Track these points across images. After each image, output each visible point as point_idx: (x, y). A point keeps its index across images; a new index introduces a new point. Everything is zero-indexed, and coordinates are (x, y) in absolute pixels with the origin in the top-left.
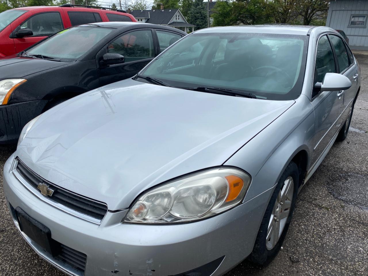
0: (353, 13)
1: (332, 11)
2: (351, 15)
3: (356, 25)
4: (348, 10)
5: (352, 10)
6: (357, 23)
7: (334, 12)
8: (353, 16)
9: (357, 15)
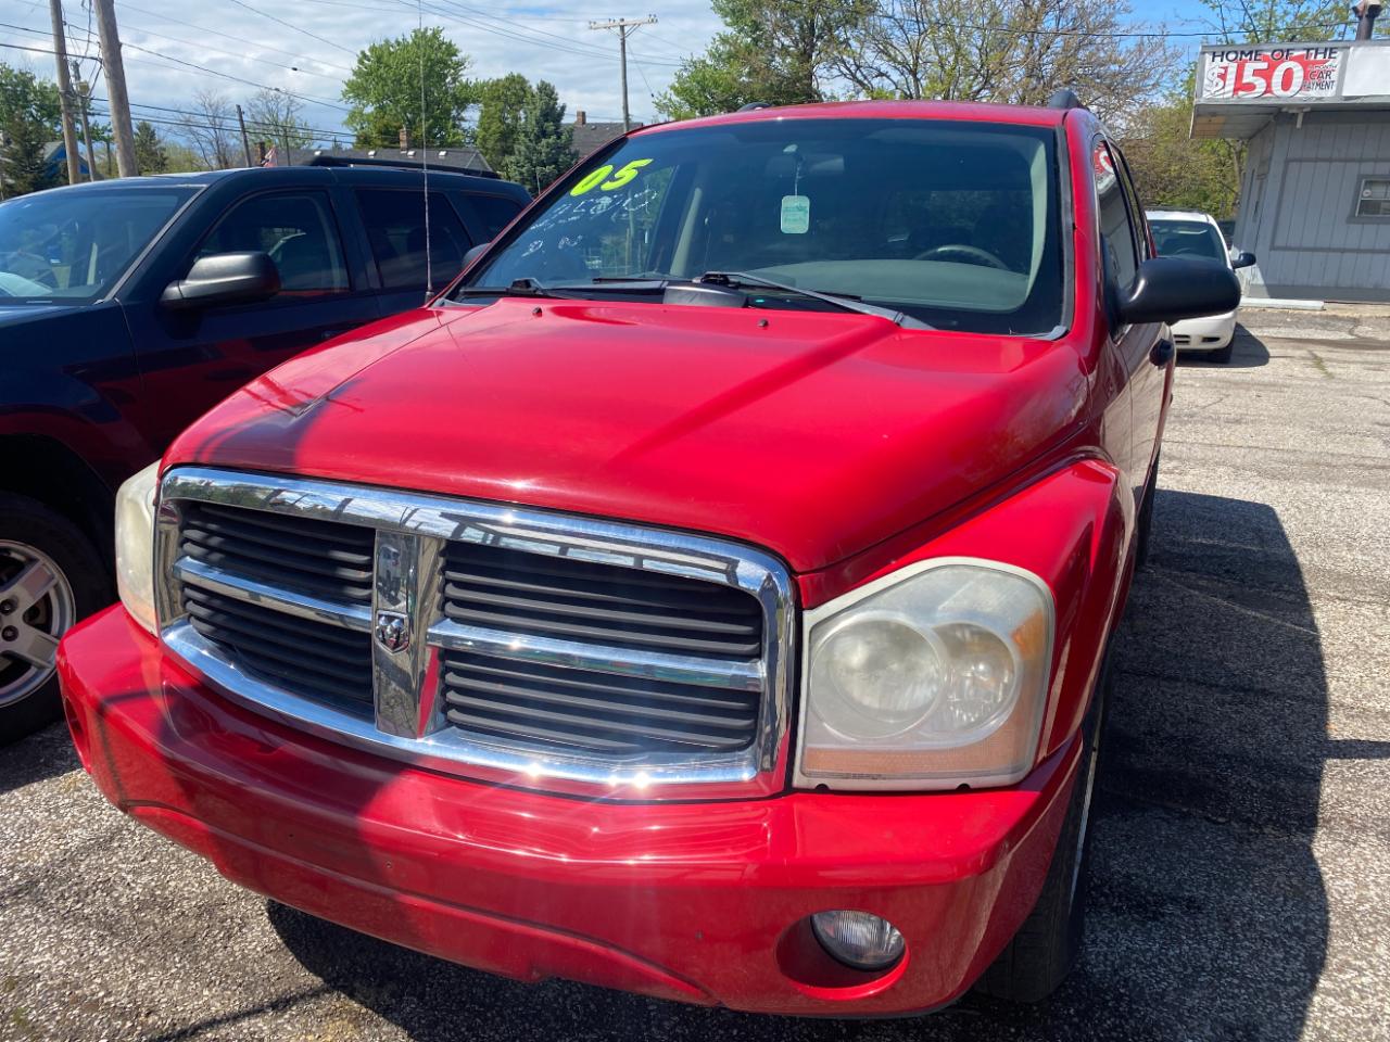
0: (1367, 168)
1: (1287, 162)
2: (1360, 177)
3: (1378, 213)
4: (1346, 160)
5: (1361, 161)
6: (1384, 205)
7: (1294, 166)
8: (1366, 183)
9: (1382, 176)
